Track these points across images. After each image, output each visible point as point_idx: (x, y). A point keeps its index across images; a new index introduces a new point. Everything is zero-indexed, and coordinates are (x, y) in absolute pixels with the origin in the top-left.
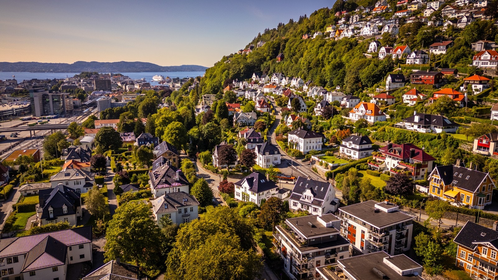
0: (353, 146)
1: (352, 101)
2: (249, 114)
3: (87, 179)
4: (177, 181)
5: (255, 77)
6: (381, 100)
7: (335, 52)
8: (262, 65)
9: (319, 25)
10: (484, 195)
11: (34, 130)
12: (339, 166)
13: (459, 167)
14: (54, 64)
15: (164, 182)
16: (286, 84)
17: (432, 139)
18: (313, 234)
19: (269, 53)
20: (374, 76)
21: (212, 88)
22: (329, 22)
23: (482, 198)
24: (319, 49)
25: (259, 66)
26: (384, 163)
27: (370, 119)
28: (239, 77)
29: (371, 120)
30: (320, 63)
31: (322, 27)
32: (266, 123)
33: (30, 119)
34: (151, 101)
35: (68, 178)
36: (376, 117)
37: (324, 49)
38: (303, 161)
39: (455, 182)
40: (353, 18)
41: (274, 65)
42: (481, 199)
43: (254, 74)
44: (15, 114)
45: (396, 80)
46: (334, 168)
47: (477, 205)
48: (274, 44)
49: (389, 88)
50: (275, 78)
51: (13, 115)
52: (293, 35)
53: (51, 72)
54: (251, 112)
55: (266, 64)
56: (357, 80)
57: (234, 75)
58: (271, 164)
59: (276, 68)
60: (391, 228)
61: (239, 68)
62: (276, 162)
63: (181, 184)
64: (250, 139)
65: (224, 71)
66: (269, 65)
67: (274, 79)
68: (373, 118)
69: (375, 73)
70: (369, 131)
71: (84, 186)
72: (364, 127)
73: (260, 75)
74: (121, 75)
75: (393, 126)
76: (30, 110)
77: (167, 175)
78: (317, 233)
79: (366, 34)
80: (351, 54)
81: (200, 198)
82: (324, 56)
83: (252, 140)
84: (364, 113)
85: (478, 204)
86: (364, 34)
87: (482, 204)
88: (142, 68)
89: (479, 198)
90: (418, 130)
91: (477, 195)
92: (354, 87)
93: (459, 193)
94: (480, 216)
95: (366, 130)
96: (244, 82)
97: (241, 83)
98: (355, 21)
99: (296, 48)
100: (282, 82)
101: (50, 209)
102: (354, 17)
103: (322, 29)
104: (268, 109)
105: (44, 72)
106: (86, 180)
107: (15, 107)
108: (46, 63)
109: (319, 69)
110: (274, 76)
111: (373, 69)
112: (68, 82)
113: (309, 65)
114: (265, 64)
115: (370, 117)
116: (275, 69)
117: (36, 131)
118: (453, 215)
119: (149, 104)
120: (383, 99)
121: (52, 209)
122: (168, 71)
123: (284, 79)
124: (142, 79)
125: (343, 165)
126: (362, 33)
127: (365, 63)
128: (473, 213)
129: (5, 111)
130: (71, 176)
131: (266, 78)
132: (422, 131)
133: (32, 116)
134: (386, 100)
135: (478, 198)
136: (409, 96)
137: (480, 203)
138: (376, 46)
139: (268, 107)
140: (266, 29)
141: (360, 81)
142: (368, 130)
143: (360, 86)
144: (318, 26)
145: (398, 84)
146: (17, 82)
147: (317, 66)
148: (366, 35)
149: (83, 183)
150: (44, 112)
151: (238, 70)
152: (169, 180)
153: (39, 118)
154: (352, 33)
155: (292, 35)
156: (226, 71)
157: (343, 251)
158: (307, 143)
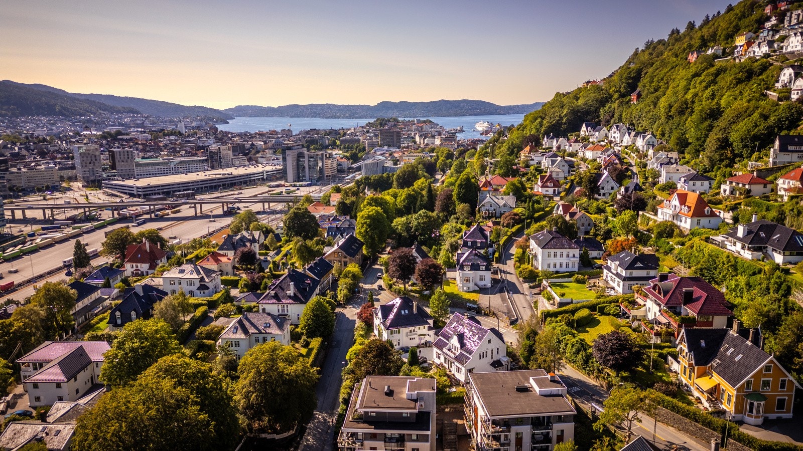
0: (619, 270)
1: (694, 185)
2: (502, 199)
3: (202, 279)
4: (290, 297)
5: (585, 129)
6: (740, 185)
7: (716, 87)
8: (602, 110)
9: (724, 33)
10: (764, 398)
11: (269, 202)
12: (572, 302)
13: (736, 335)
14: (352, 106)
15: (272, 296)
16: (630, 143)
17: (754, 274)
18: (375, 405)
19: (620, 88)
20: (755, 138)
21: (509, 148)
22: (746, 27)
23: (755, 403)
24: (691, 81)
25: (597, 111)
26: (643, 309)
27: (685, 222)
28: (556, 131)
29: (686, 224)
30: (687, 108)
31: (730, 37)
32: (524, 215)
33: (278, 186)
34: (410, 169)
35: (180, 276)
36: (696, 219)
37: (699, 81)
38: (531, 287)
39: (716, 362)
40: (791, 17)
41: (621, 108)
42: (752, 404)
43: (584, 125)
44: (265, 178)
45: (790, 148)
46: (561, 304)
47: (745, 414)
48: (630, 72)
49: (774, 163)
50: (615, 132)
51: (263, 179)
52: (673, 54)
53: (347, 117)
54: (509, 195)
55: (610, 107)
56: (725, 144)
57: (549, 127)
58: (471, 285)
59: (624, 116)
60: (520, 422)
61: (560, 115)
62: (481, 283)
63: (294, 301)
64: (467, 242)
65: (536, 119)
66: (614, 109)
67: (613, 135)
68: (689, 220)
69: (759, 130)
70: (672, 246)
71: (198, 289)
72: (667, 237)
73: (595, 125)
74: (430, 122)
75: (707, 240)
76: (281, 175)
77: (280, 287)
78: (381, 405)
79: (795, 49)
80: (737, 92)
81: (309, 325)
82: (696, 95)
83: (469, 244)
84: (678, 210)
85: (747, 413)
86: (789, 49)
87: (754, 414)
88: (469, 109)
89: (749, 401)
90: (742, 252)
91: (746, 396)
92: (717, 156)
93: (719, 384)
94: (729, 435)
95: (668, 243)
96: (561, 139)
97: (555, 141)
98: (794, 21)
99: (662, 79)
100: (624, 140)
101: (118, 313)
102: (793, 15)
103: (729, 40)
104: (554, 190)
105: (338, 117)
106: (200, 281)
107: (269, 168)
108: (343, 105)
109: (684, 118)
110: (614, 129)
111: (756, 123)
112: (351, 134)
113: (670, 111)
114: (606, 108)
115: (686, 219)
116: (621, 115)
117: (272, 204)
118: (685, 423)
119: (405, 172)
120: (744, 185)
121: (119, 314)
122: (508, 113)
123: (627, 136)
124: (458, 128)
125: (578, 303)
126: (787, 48)
127: (746, 112)
128: (717, 427)
129: (254, 174)
130: (185, 273)
131: (602, 131)
132: (747, 255)
133: (282, 182)
134: (747, 187)
135: (747, 401)
136: (787, 181)
137: (751, 411)
138: (793, 75)
139: (555, 186)
140: (648, 42)
141: (731, 145)
142: (671, 243)
143: (729, 155)
144: (722, 35)
145: (795, 155)
146: (292, 133)
147: (681, 112)
148: (792, 53)
149: (197, 284)
150: (299, 177)
151: (558, 118)
152: (281, 294)
153: (289, 184)
154: (767, 48)
155: (670, 54)
156: (539, 120)
157: (417, 440)
158: (549, 256)
